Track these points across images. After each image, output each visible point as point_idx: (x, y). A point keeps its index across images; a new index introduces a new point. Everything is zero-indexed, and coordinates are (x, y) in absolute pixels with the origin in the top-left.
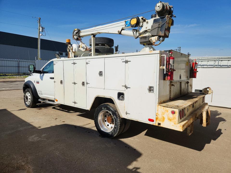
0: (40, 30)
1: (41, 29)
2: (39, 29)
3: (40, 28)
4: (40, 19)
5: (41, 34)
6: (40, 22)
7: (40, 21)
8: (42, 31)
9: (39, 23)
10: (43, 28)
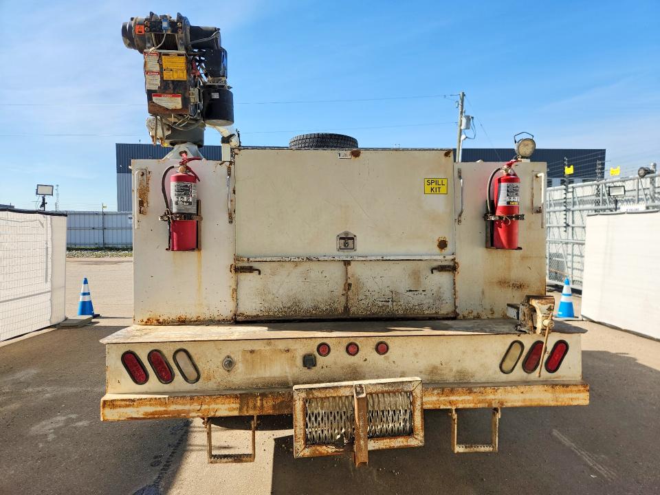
0: (461, 125)
1: (464, 120)
2: (459, 122)
3: (461, 121)
4: (464, 95)
5: (463, 137)
6: (462, 106)
7: (462, 102)
8: (468, 127)
9: (460, 106)
10: (469, 119)
